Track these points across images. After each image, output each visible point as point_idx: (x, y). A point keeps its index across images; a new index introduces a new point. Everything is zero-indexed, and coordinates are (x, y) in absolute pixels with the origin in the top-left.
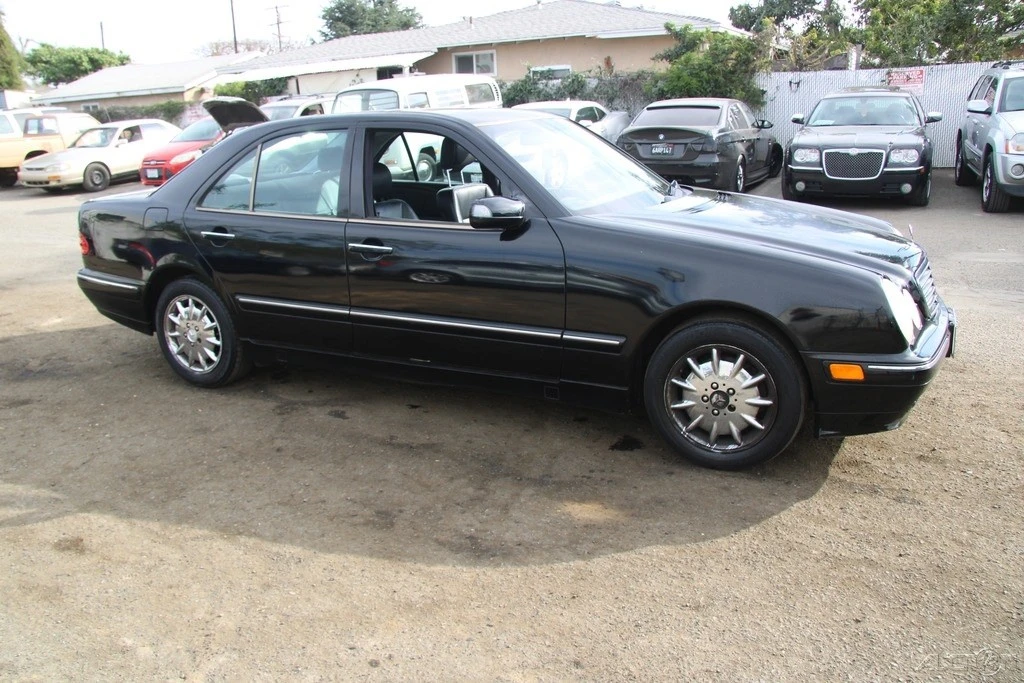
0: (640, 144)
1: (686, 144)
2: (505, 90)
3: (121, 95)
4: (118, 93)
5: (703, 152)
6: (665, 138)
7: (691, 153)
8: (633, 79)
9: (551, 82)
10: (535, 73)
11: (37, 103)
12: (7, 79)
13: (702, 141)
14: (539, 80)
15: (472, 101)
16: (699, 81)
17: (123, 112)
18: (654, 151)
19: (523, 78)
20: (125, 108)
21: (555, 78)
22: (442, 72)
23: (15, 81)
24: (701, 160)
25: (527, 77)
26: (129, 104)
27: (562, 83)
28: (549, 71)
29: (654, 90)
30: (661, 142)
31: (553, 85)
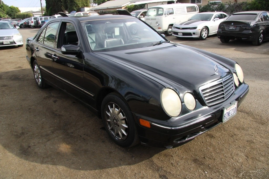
0: (226, 26)
1: (240, 26)
2: (201, 8)
3: (108, 8)
4: (107, 7)
5: (246, 29)
6: (233, 25)
7: (242, 29)
8: (240, 5)
9: (215, 6)
10: (210, 3)
11: (91, 10)
12: (86, 5)
13: (246, 25)
14: (211, 5)
15: (188, 12)
16: (262, 5)
17: (107, 12)
18: (230, 28)
19: (206, 5)
20: (108, 11)
21: (216, 5)
22: (185, 3)
23: (88, 5)
24: (245, 32)
25: (208, 4)
26: (109, 10)
27: (218, 6)
28: (215, 2)
29: (245, 8)
30: (232, 25)
31: (215, 7)
